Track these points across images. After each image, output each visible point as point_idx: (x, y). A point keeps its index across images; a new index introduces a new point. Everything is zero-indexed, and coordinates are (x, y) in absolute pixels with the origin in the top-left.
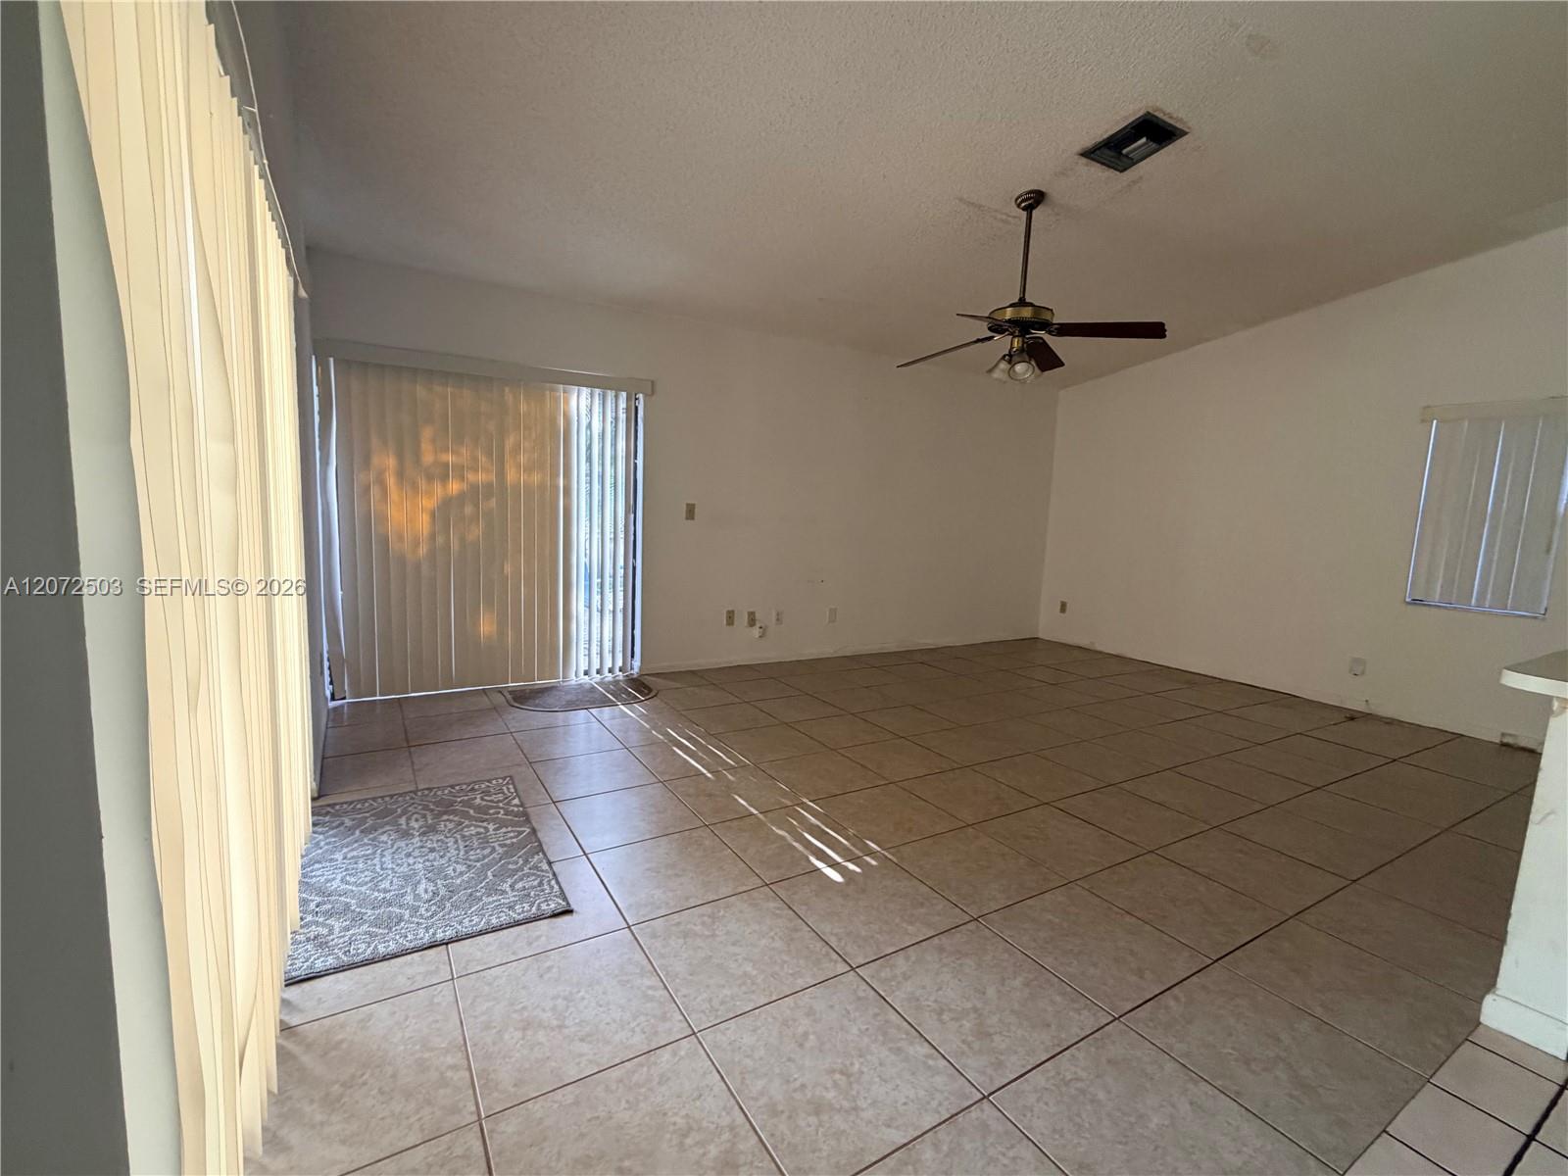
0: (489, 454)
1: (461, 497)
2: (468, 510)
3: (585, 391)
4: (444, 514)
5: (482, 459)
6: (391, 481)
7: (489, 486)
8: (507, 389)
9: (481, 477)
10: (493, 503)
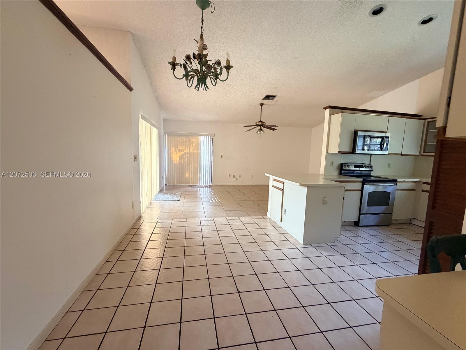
0: (188, 148)
1: (184, 155)
2: (185, 156)
3: (203, 136)
4: (181, 157)
5: (187, 148)
6: (174, 152)
7: (188, 152)
8: (191, 137)
9: (186, 151)
10: (188, 155)
